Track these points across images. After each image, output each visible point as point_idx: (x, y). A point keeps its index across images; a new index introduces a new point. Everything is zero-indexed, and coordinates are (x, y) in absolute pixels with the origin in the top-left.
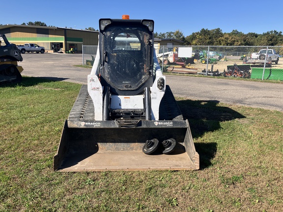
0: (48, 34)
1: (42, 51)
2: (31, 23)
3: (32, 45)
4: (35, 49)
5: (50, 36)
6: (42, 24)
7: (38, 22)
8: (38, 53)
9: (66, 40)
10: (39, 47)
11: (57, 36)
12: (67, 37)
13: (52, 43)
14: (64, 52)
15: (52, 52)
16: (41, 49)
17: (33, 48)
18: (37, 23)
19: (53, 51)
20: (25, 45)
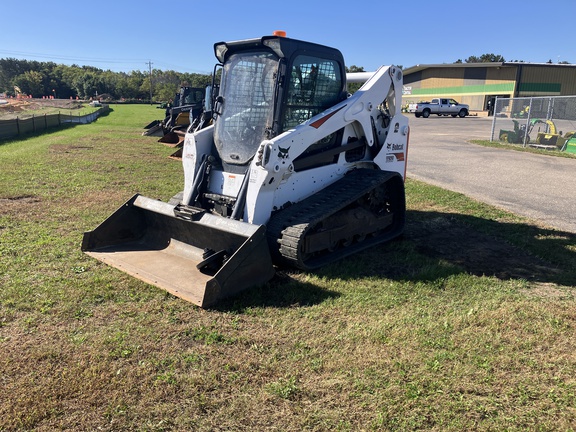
0: (483, 77)
1: (464, 112)
2: (472, 59)
3: (444, 101)
4: (450, 109)
5: (488, 82)
6: (496, 59)
7: (488, 56)
8: (454, 116)
9: (518, 89)
10: (457, 104)
11: (500, 82)
12: (523, 81)
13: (489, 96)
14: (509, 115)
15: (484, 115)
16: (460, 108)
17: (445, 108)
18: (487, 58)
19: (487, 113)
20: (434, 101)
